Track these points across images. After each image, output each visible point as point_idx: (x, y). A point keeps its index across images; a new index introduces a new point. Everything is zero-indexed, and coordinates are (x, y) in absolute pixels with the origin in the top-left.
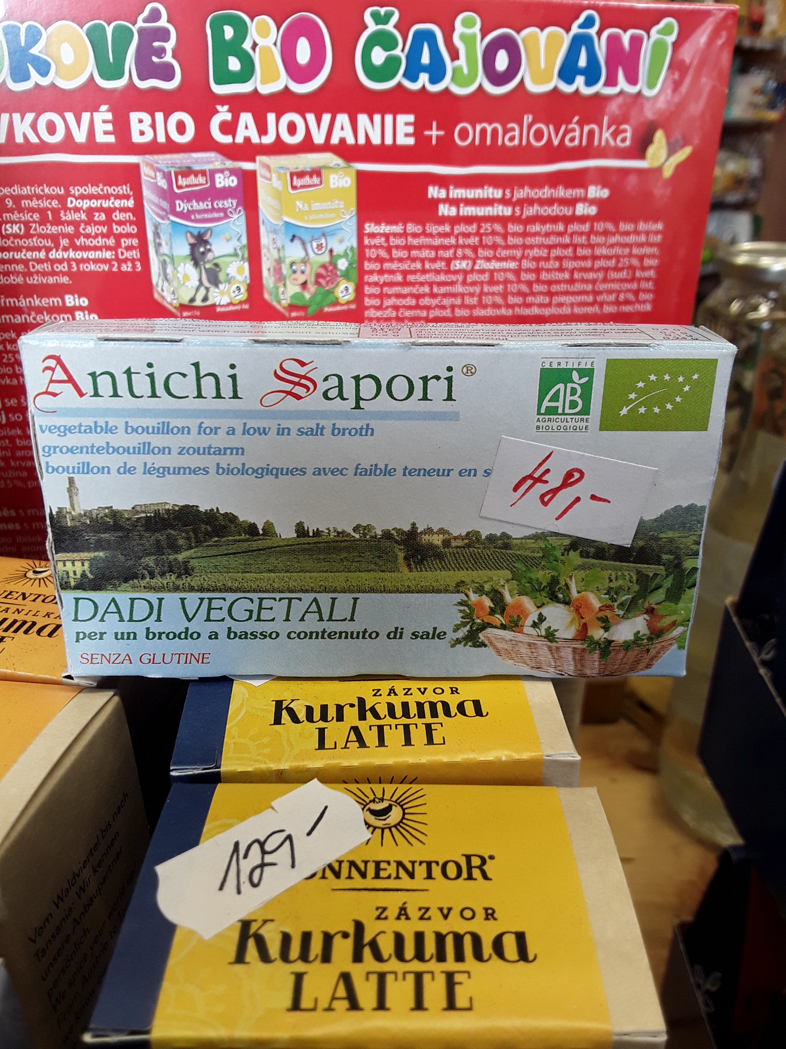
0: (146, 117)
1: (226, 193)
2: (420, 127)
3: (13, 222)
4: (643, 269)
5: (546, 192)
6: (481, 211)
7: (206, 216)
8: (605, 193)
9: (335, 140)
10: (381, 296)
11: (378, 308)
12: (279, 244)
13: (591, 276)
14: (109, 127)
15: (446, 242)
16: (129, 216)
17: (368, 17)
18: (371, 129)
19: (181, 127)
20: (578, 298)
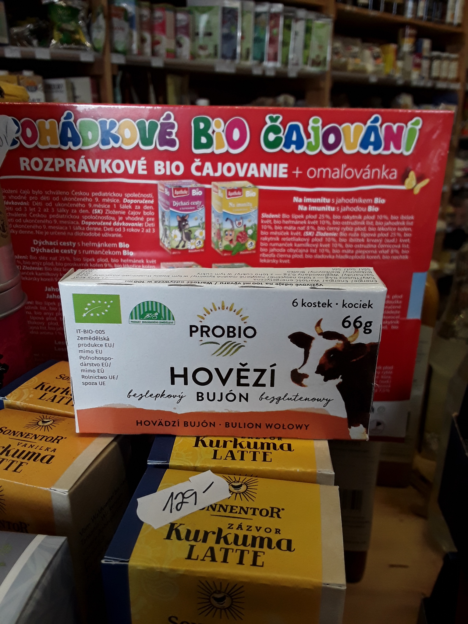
0: (162, 163)
1: (197, 198)
2: (290, 170)
3: (98, 208)
4: (404, 238)
5: (353, 200)
6: (319, 209)
7: (186, 208)
8: (383, 201)
9: (249, 175)
10: (268, 247)
11: (267, 253)
12: (220, 222)
13: (376, 241)
14: (145, 167)
15: (302, 223)
16: (151, 207)
17: (267, 119)
18: (267, 170)
19: (178, 168)
20: (369, 252)
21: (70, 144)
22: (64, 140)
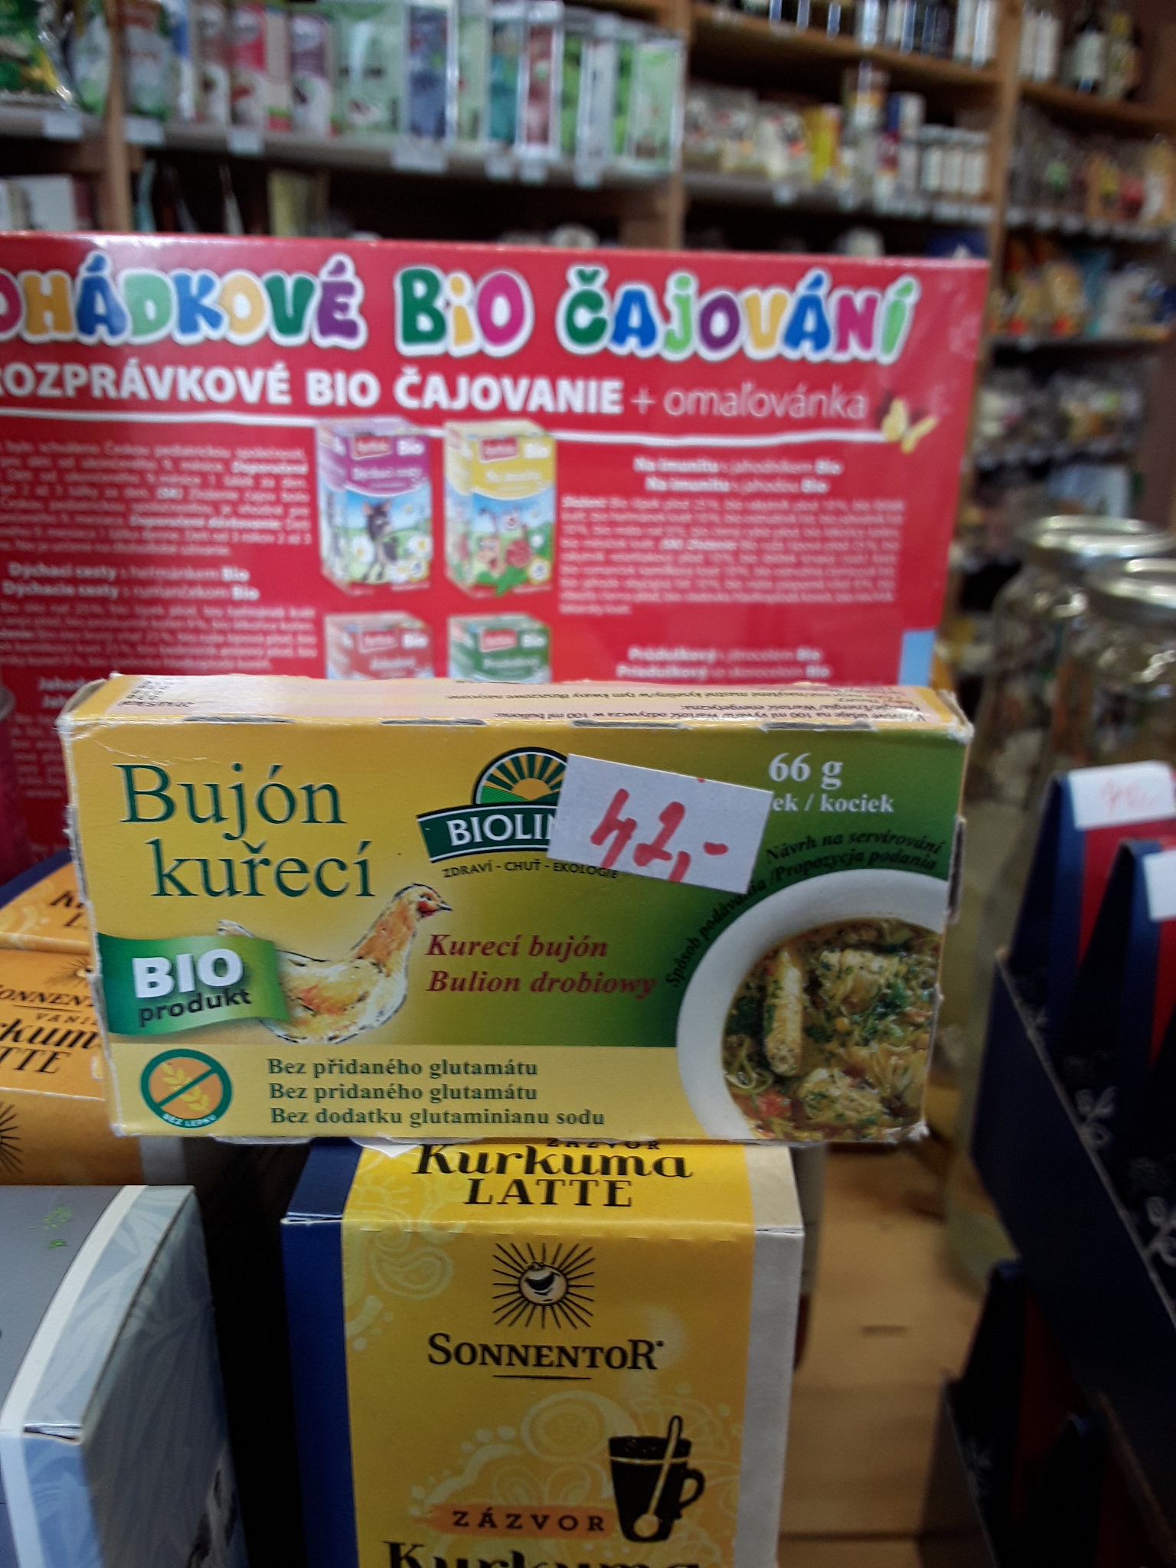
0: (325, 376)
1: (409, 461)
2: (628, 394)
3: (168, 485)
4: (881, 553)
5: (769, 466)
6: (695, 486)
7: (387, 485)
8: (837, 469)
9: (533, 407)
10: (581, 577)
11: (578, 589)
12: (467, 517)
14: (285, 387)
15: (655, 518)
16: (300, 483)
17: (572, 275)
19: (363, 389)
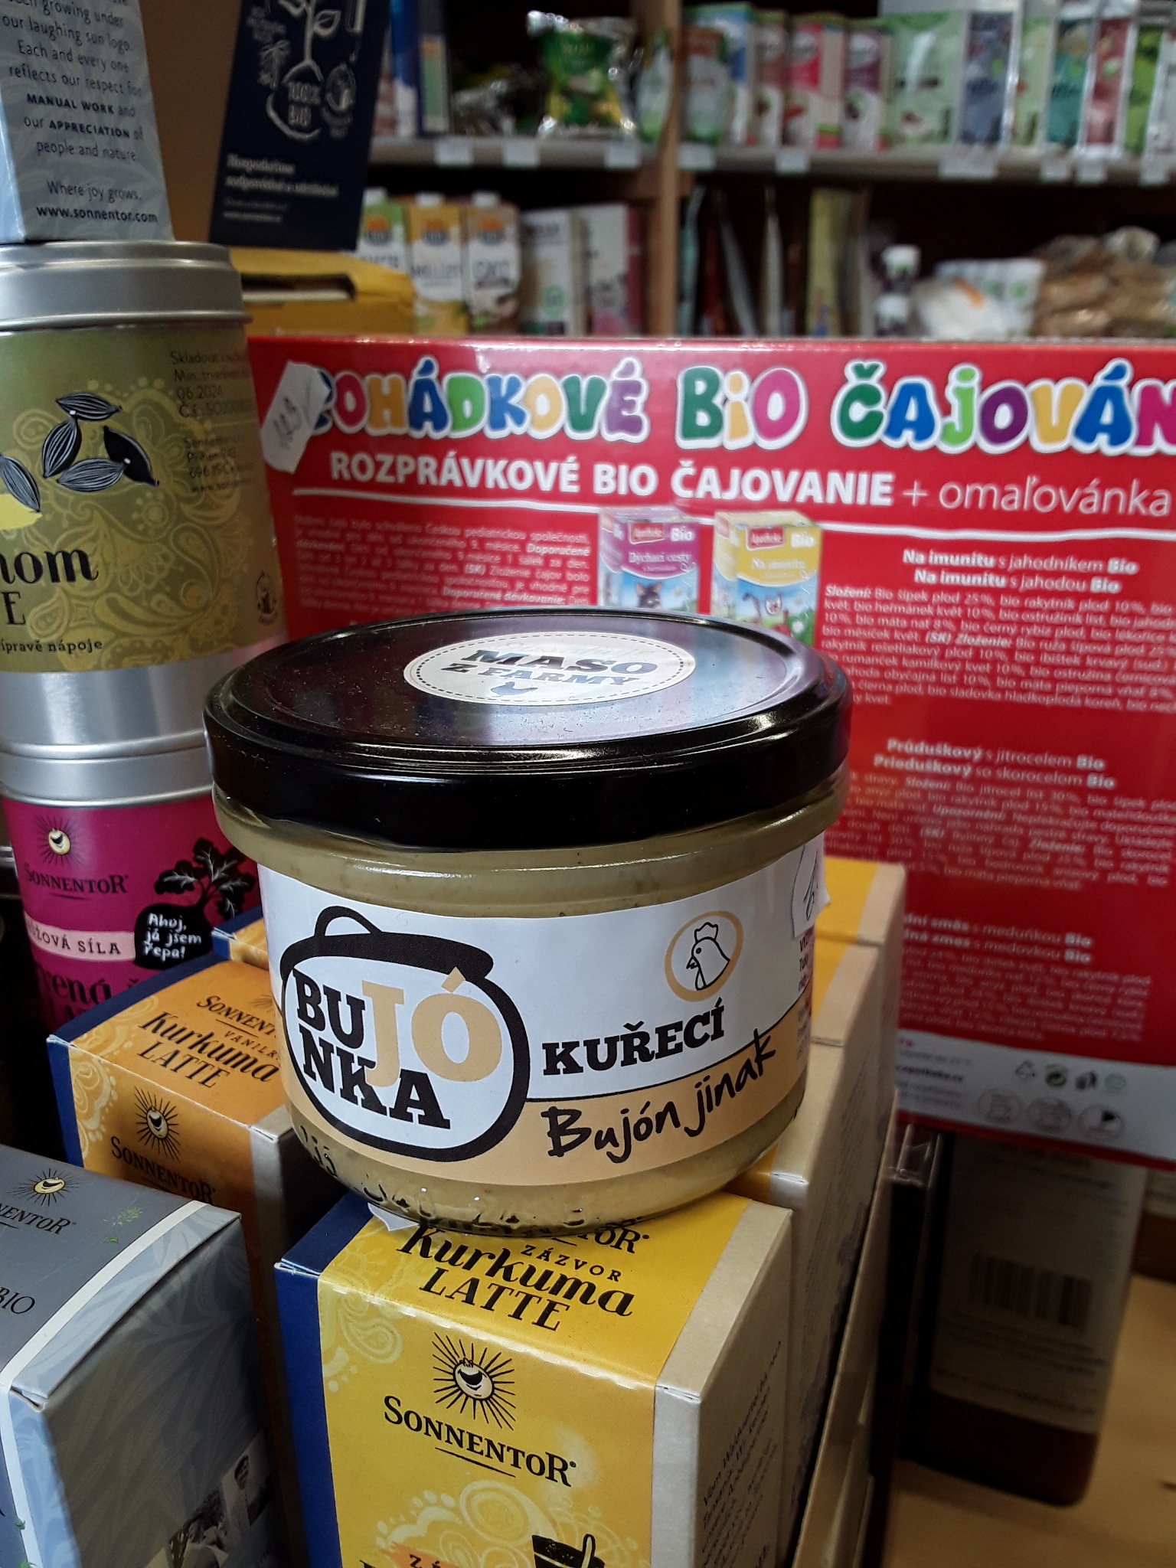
0: (610, 469)
1: (681, 547)
2: (900, 484)
3: (475, 562)
5: (1052, 563)
6: (967, 580)
7: (659, 569)
8: (1132, 568)
9: (801, 498)
12: (731, 601)
13: (1111, 663)
14: (574, 477)
15: (921, 611)
16: (583, 564)
17: (849, 371)
18: (843, 487)
19: (643, 480)
20: (1092, 689)
21: (428, 426)
22: (417, 417)
